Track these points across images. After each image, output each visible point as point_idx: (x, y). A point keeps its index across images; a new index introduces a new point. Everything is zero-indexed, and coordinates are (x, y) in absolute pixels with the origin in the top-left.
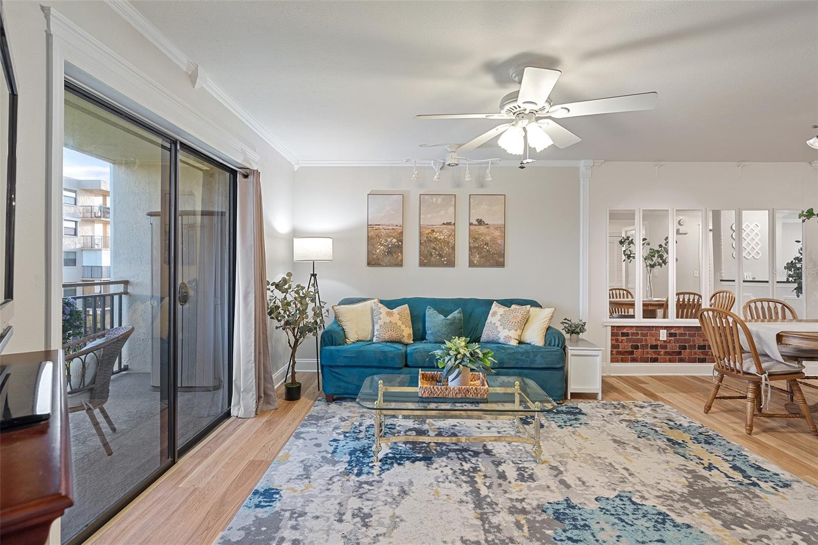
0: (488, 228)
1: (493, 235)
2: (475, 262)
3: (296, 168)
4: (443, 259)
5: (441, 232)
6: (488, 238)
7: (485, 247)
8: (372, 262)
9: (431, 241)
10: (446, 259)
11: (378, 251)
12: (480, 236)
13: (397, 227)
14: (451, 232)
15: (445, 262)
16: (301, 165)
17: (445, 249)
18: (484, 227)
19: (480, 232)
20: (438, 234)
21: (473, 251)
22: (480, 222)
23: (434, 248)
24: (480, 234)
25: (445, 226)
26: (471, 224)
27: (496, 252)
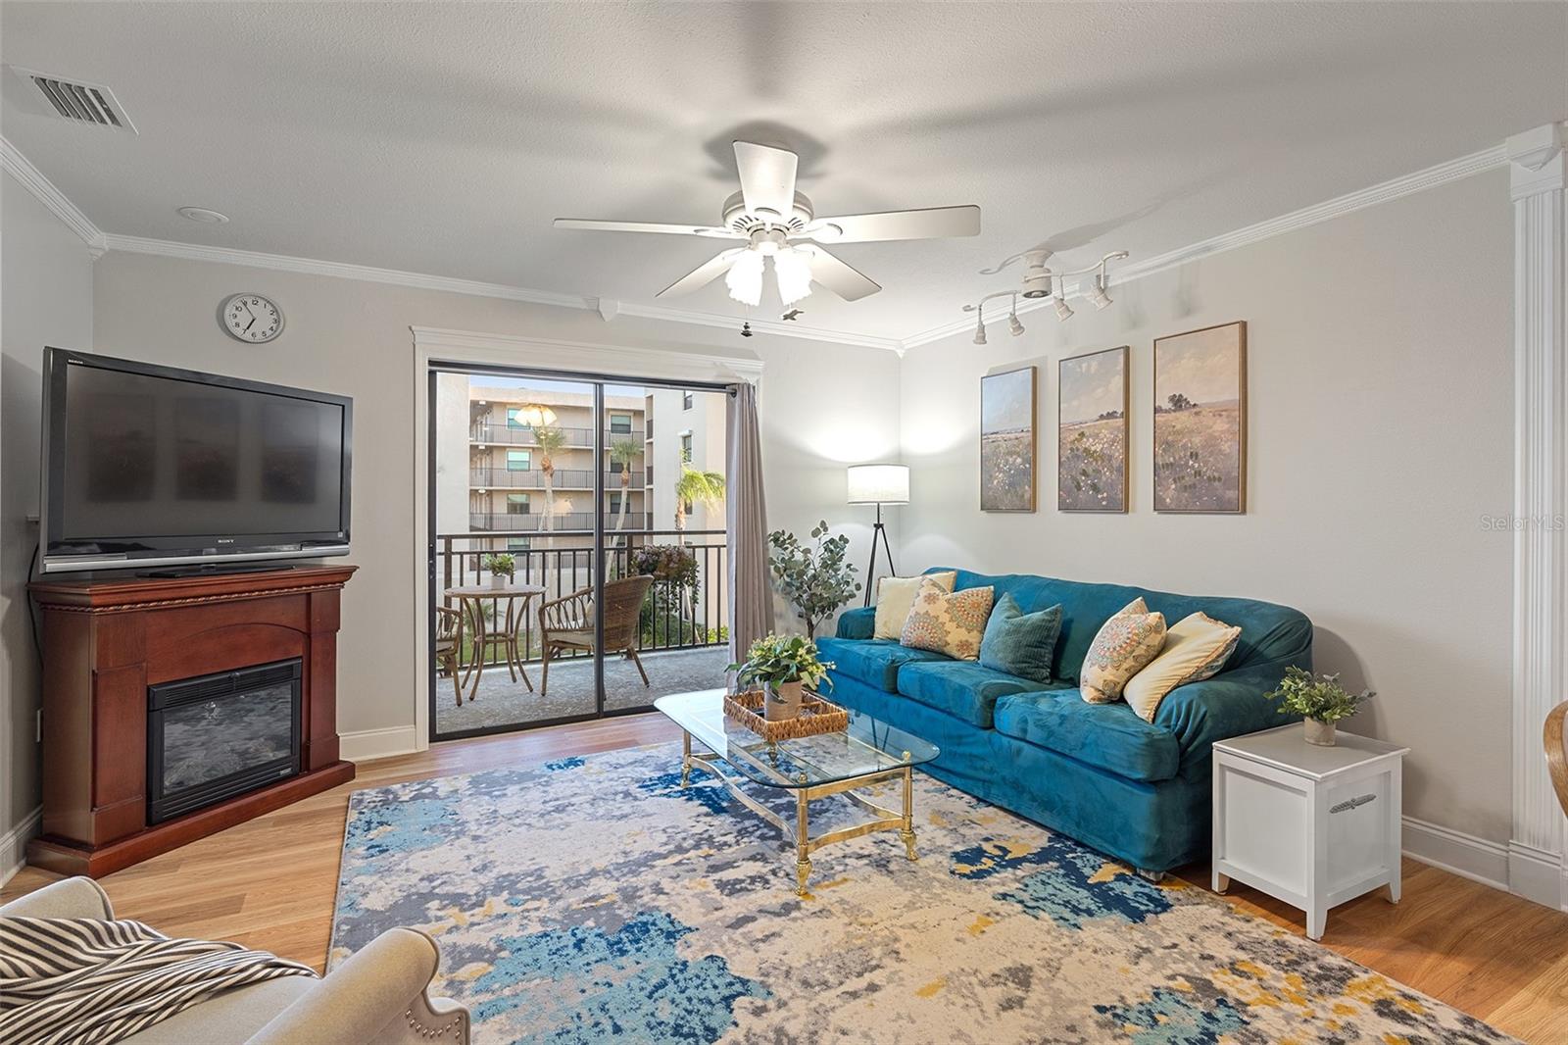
0: (1197, 414)
1: (1210, 431)
2: (1168, 500)
3: (900, 353)
4: (1099, 496)
5: (1097, 435)
6: (1197, 440)
7: (1191, 462)
8: (989, 506)
9: (1078, 457)
10: (1105, 495)
11: (995, 482)
12: (1179, 438)
13: (1022, 434)
14: (1116, 433)
15: (1104, 503)
16: (906, 347)
17: (1105, 473)
18: (1186, 413)
19: (1178, 427)
20: (1091, 440)
21: (1162, 475)
22: (1178, 402)
23: (1084, 473)
24: (1178, 433)
25: (1105, 421)
26: (1156, 410)
27: (1216, 475)
